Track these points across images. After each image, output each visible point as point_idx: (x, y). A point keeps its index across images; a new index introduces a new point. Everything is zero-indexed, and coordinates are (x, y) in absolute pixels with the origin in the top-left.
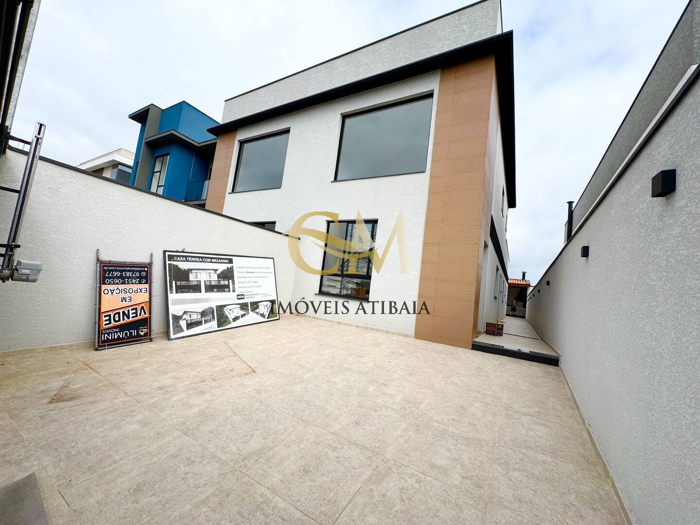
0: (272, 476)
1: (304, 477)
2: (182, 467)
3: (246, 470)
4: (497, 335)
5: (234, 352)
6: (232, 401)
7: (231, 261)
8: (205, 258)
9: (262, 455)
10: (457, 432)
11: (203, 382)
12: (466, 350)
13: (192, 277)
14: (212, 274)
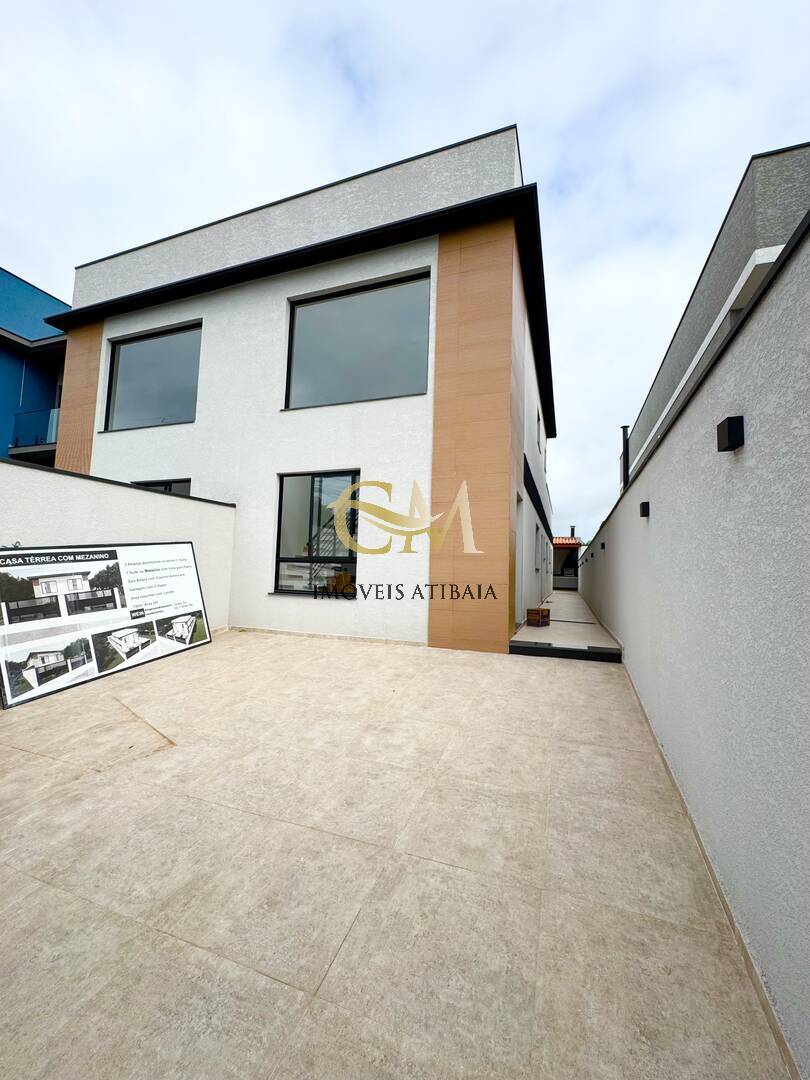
0: (214, 926)
1: (268, 914)
2: (47, 949)
3: (167, 925)
4: (542, 626)
5: (133, 714)
6: (135, 804)
7: (113, 555)
8: (63, 554)
9: (194, 892)
10: (496, 787)
11: (77, 779)
12: (502, 655)
13: (39, 591)
14: (78, 582)
